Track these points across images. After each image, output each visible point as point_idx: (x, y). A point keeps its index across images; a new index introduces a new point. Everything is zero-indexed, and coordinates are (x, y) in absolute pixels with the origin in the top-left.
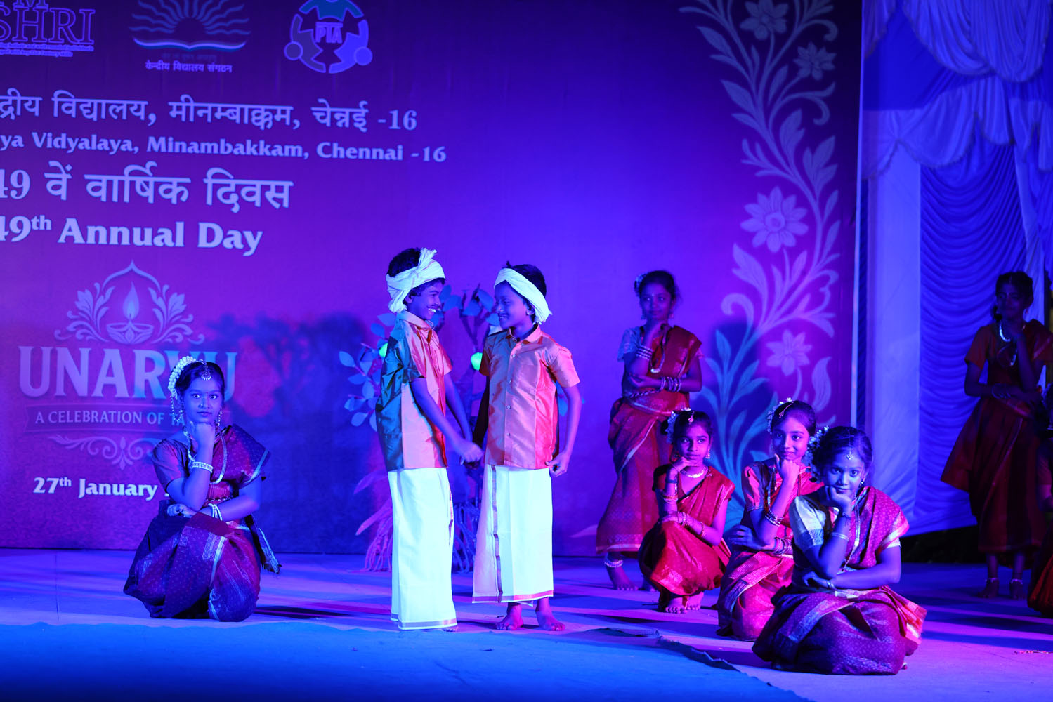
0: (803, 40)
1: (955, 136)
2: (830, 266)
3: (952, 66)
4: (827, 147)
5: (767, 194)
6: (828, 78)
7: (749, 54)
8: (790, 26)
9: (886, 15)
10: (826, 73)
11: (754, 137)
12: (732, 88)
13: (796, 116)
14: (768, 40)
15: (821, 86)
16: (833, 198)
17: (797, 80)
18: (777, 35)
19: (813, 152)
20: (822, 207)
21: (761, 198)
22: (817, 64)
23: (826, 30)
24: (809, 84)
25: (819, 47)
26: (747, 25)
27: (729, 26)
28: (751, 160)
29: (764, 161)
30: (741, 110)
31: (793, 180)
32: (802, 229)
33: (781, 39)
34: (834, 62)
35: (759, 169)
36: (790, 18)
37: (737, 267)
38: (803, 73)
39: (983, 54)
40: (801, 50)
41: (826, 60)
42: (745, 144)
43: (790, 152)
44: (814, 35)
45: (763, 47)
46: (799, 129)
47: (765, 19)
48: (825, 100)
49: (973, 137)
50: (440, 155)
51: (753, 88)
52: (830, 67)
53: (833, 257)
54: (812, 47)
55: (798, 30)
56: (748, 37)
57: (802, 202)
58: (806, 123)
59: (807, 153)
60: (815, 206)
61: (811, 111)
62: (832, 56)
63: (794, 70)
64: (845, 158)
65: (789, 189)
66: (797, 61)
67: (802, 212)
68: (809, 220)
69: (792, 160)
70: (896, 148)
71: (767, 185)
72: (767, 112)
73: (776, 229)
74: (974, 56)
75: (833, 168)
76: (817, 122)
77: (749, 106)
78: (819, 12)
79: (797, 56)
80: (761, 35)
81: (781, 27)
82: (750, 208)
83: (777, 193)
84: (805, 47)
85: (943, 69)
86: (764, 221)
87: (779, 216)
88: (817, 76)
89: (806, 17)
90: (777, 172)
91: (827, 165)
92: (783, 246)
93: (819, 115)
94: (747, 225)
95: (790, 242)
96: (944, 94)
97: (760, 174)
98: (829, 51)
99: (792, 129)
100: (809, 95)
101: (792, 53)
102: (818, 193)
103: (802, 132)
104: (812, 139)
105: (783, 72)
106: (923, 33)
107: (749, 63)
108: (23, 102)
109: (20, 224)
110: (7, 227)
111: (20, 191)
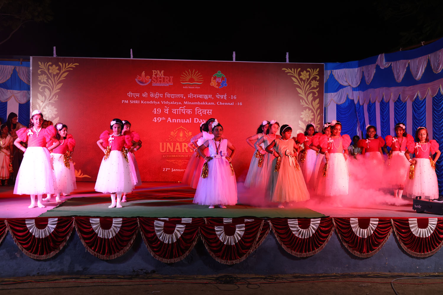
0: (312, 80)
1: (343, 98)
2: (318, 124)
3: (342, 84)
4: (317, 100)
5: (306, 110)
6: (317, 87)
7: (302, 83)
8: (310, 77)
9: (329, 74)
10: (317, 86)
11: (303, 99)
12: (298, 89)
13: (311, 95)
14: (305, 80)
15: (316, 88)
16: (319, 111)
17: (311, 88)
18: (307, 79)
19: (314, 102)
20: (317, 112)
21: (304, 111)
22: (315, 84)
23: (317, 77)
24: (314, 88)
25: (315, 81)
26: (301, 77)
27: (297, 77)
28: (302, 104)
29: (305, 104)
30: (300, 94)
31: (311, 107)
32: (313, 117)
33: (308, 79)
34: (319, 84)
35: (304, 105)
36: (310, 75)
37: (300, 125)
38: (312, 86)
39: (348, 82)
40: (312, 81)
41: (317, 83)
42: (301, 100)
43: (310, 102)
44: (315, 78)
45: (304, 81)
46: (312, 97)
47: (305, 76)
48: (317, 91)
49: (347, 98)
50: (241, 104)
51: (302, 89)
52: (318, 85)
53: (319, 122)
54: (314, 81)
55: (311, 78)
56: (301, 79)
57: (313, 112)
58: (313, 96)
59: (313, 102)
60: (315, 112)
61: (314, 93)
62: (318, 82)
63: (310, 86)
64: (321, 102)
65: (310, 109)
66: (311, 84)
67: (312, 114)
68: (314, 115)
69: (310, 104)
70: (331, 101)
71: (305, 108)
72: (305, 94)
73: (307, 117)
74: (346, 82)
75: (319, 105)
76: (315, 96)
77: (302, 93)
78: (316, 74)
79: (311, 83)
80: (304, 79)
81: (308, 77)
82: (302, 113)
83: (307, 110)
84: (313, 81)
85: (341, 84)
86: (305, 116)
87: (308, 114)
88: (315, 87)
89: (313, 75)
90: (307, 106)
91: (317, 104)
92: (309, 120)
93: (316, 94)
94: (301, 116)
95: (310, 120)
96: (341, 90)
97: (304, 106)
98: (317, 81)
99: (310, 97)
100: (314, 90)
101: (310, 82)
102: (316, 109)
103: (312, 98)
104: (314, 99)
105: (308, 86)
106: (336, 78)
107: (302, 84)
108: (159, 95)
109: (159, 119)
110: (157, 120)
111: (159, 112)
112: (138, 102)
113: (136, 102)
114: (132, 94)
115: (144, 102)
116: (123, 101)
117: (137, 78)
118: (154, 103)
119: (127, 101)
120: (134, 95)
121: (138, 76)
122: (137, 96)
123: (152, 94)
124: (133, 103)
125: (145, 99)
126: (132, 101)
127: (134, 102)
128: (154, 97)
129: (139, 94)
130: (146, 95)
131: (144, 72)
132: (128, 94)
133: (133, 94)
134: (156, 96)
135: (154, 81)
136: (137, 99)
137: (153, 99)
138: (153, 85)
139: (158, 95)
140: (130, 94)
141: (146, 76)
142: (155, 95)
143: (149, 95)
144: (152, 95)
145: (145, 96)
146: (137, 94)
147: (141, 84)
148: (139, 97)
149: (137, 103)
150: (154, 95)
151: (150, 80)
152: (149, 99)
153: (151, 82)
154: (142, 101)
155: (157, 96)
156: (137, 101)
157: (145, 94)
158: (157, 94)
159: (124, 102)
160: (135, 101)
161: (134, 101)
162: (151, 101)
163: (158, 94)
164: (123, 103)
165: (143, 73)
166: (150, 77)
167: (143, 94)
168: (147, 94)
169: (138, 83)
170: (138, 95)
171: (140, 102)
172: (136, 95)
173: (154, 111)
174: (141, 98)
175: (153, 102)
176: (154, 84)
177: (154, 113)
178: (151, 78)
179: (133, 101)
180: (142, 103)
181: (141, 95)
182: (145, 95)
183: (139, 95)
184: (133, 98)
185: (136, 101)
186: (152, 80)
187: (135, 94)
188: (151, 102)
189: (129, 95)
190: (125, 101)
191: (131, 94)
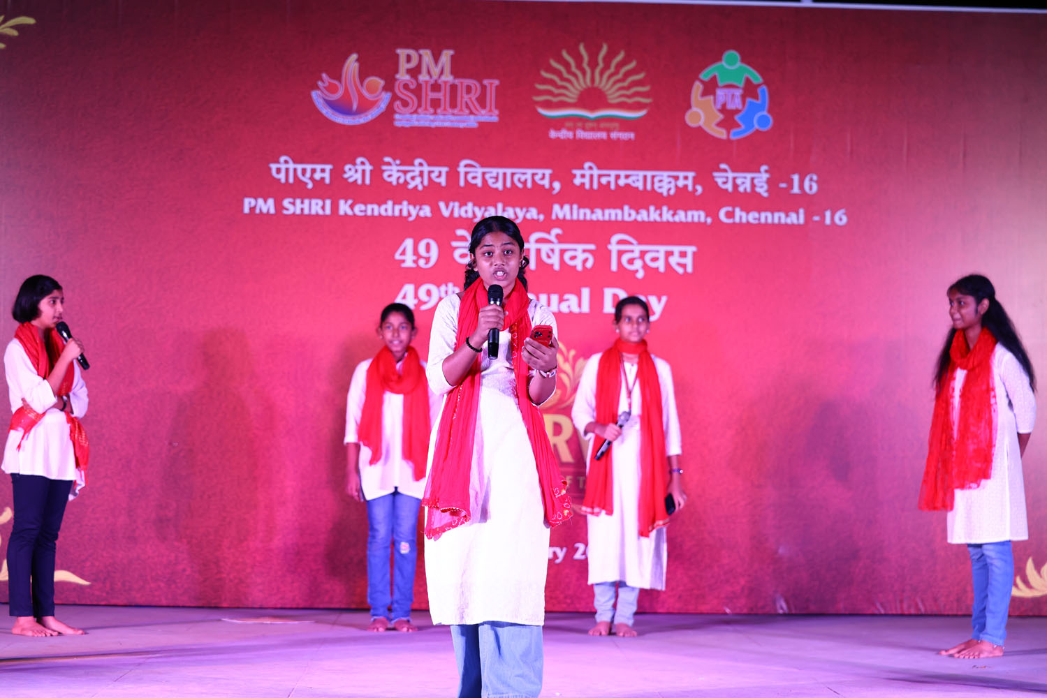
50: (841, 218)
108: (430, 172)
109: (429, 293)
110: (416, 296)
111: (428, 260)
112: (323, 208)
113: (315, 207)
114: (295, 170)
115: (352, 207)
116: (248, 203)
117: (317, 88)
118: (405, 213)
119: (271, 202)
120: (304, 171)
121: (324, 76)
122: (318, 176)
123: (395, 168)
124: (298, 212)
125: (357, 193)
126: (294, 204)
127: (302, 209)
128: (401, 181)
129: (328, 167)
130: (364, 171)
131: (354, 56)
132: (274, 167)
133: (300, 167)
134: (413, 178)
135: (405, 104)
136: (320, 190)
137: (400, 193)
138: (398, 124)
139: (421, 174)
140: (283, 167)
141: (363, 75)
142: (409, 176)
143: (377, 173)
144: (393, 172)
145: (358, 176)
146: (318, 167)
147: (340, 119)
148: (327, 181)
149: (321, 212)
150: (405, 172)
151: (386, 97)
152: (379, 190)
153: (390, 111)
154: (342, 202)
155: (418, 180)
156: (320, 202)
157: (360, 168)
158: (417, 169)
159: (252, 209)
160: (307, 201)
161: (302, 203)
162: (390, 203)
163: (426, 169)
164: (246, 210)
165: (352, 64)
166: (382, 83)
167: (347, 167)
168: (368, 168)
169: (327, 112)
170: (323, 172)
171: (335, 207)
172: (313, 171)
173: (403, 253)
174: (338, 188)
175: (397, 208)
176: (403, 119)
177: (403, 261)
178: (389, 87)
179: (298, 201)
180: (341, 212)
181: (337, 173)
182: (357, 172)
183: (327, 176)
184: (298, 190)
185: (314, 201)
186: (395, 97)
187: (309, 167)
188: (388, 209)
189: (278, 171)
190: (261, 201)
191: (291, 166)
